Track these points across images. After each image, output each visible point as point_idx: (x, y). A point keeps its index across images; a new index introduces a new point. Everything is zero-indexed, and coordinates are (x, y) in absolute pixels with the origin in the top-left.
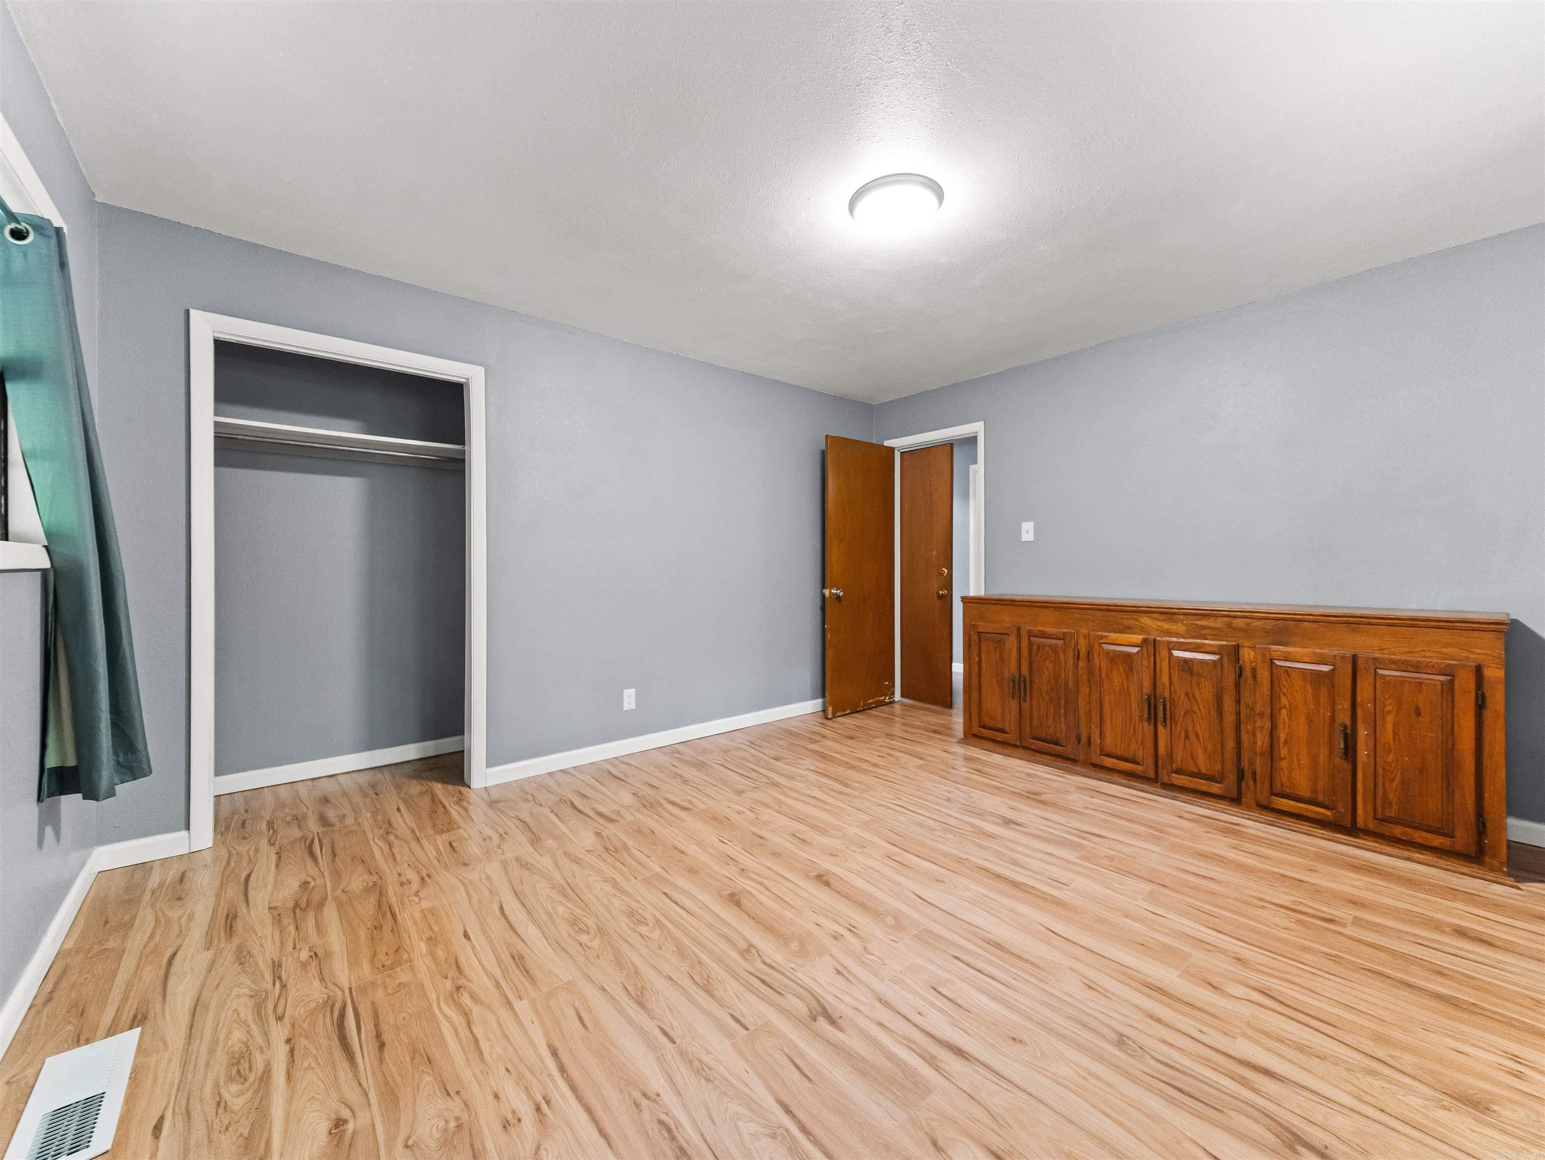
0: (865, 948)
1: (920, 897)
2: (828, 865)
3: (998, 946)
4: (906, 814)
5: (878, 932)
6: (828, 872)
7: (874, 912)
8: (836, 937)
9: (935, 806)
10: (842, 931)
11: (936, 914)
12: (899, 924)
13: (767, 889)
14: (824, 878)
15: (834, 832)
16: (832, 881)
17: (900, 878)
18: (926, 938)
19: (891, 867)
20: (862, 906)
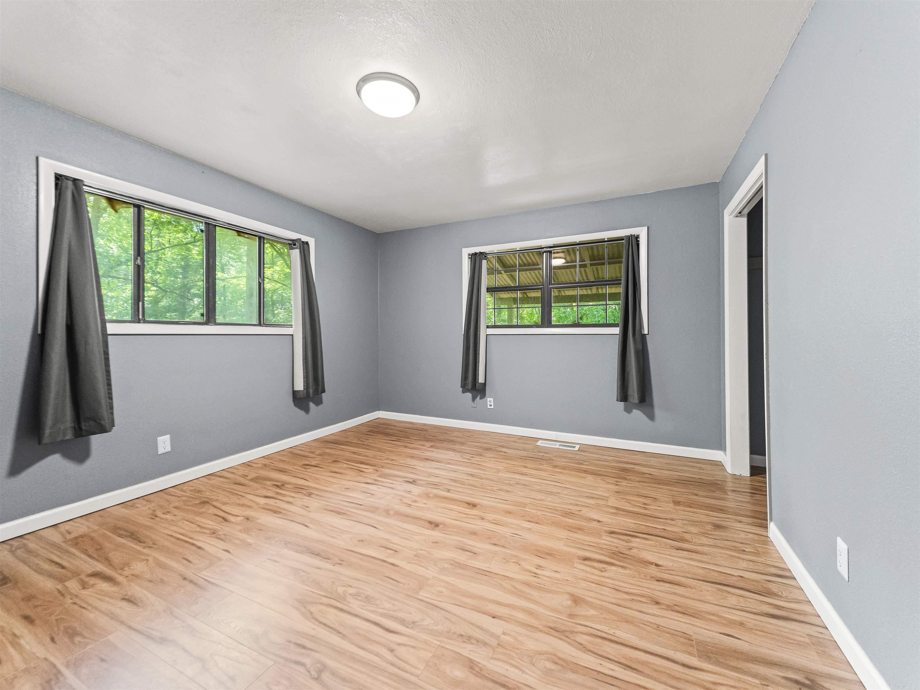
0: (401, 500)
1: (375, 527)
2: (436, 534)
3: (339, 513)
4: (382, 615)
5: (397, 507)
6: (433, 529)
7: (399, 514)
8: (415, 501)
9: (345, 645)
10: (414, 504)
11: (366, 521)
12: (387, 512)
13: (460, 512)
14: (434, 525)
15: (446, 565)
16: (428, 525)
17: (387, 536)
18: (374, 509)
19: (393, 543)
20: (407, 516)
